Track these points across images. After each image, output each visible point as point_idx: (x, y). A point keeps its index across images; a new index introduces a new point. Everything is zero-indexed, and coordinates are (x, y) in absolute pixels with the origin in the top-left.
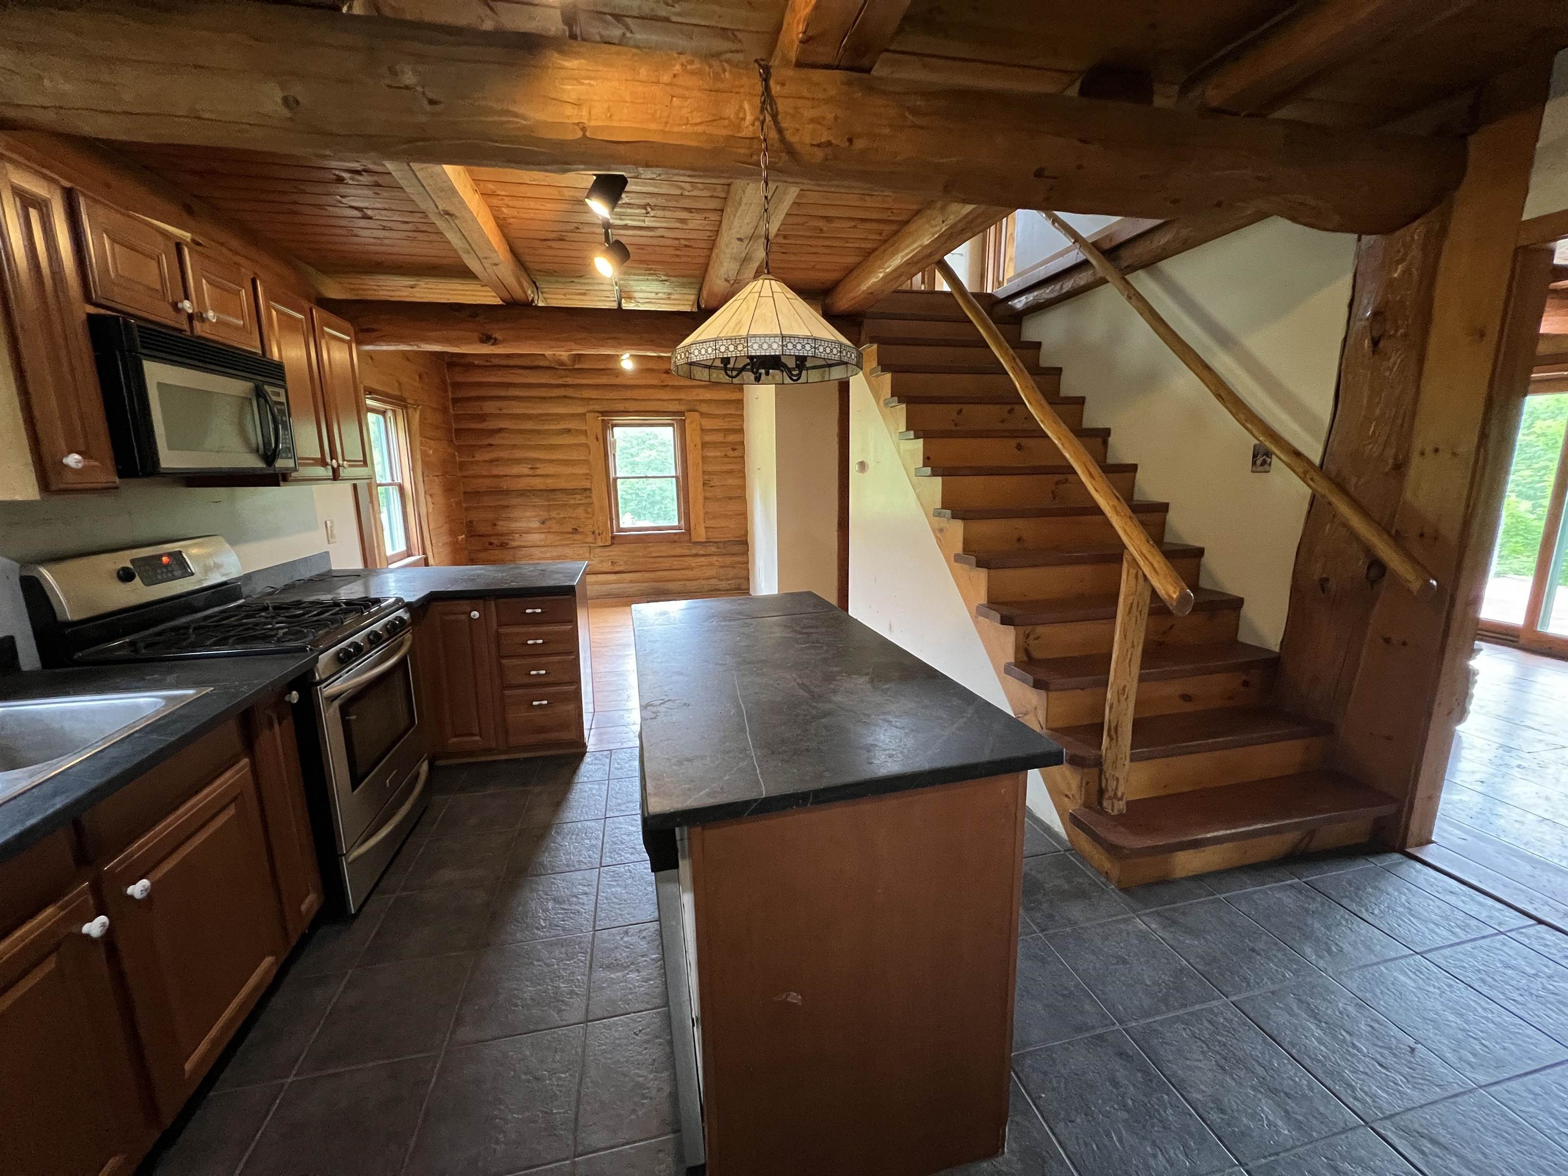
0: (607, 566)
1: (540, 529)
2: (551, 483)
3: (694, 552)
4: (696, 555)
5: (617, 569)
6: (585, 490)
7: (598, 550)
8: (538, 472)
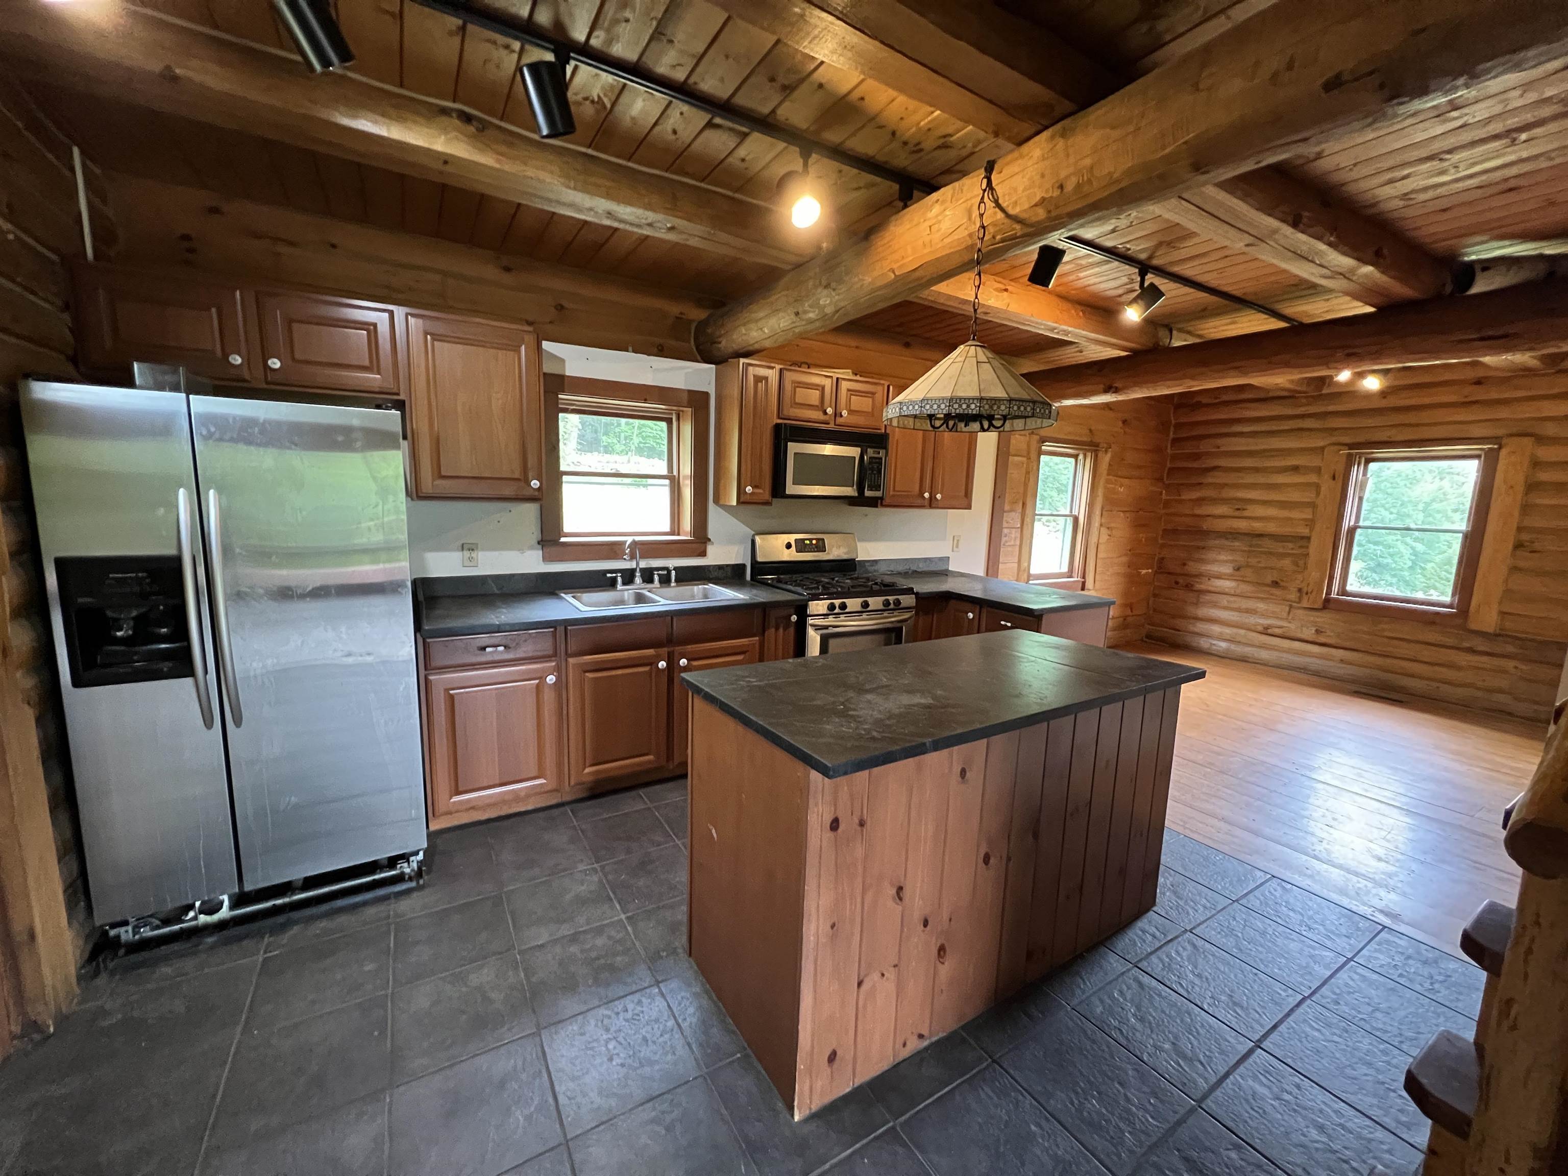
0: (1309, 633)
1: (1232, 575)
2: (1258, 526)
3: (1466, 644)
4: (1471, 651)
5: (1322, 639)
6: (1302, 538)
7: (1301, 612)
8: (1246, 513)
